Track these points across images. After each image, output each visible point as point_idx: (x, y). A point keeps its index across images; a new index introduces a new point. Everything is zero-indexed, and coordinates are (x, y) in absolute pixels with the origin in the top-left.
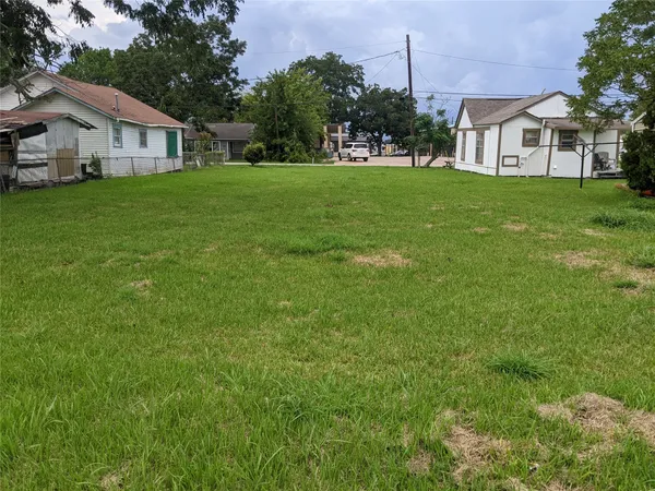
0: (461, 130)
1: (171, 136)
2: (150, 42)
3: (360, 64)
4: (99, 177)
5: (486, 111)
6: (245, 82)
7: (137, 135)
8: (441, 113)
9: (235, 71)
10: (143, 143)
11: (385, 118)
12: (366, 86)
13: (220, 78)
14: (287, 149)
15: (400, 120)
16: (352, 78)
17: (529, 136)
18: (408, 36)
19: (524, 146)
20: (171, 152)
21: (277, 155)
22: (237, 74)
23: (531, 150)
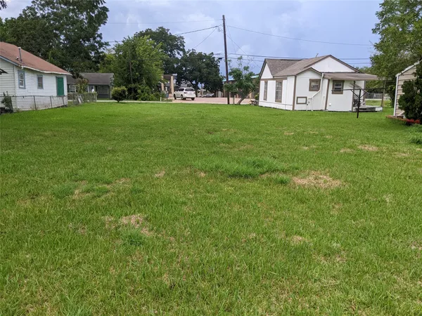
0: (263, 80)
1: (59, 81)
2: (36, 13)
3: (182, 35)
4: (11, 111)
5: (282, 67)
6: (107, 44)
7: (35, 79)
8: (246, 68)
9: (100, 36)
10: (40, 85)
11: (200, 72)
12: (186, 50)
13: (89, 41)
14: (139, 91)
15: (209, 73)
16: (177, 45)
17: (313, 84)
18: (224, 16)
19: (310, 90)
20: (60, 93)
21: (132, 95)
22: (101, 38)
23: (315, 93)
